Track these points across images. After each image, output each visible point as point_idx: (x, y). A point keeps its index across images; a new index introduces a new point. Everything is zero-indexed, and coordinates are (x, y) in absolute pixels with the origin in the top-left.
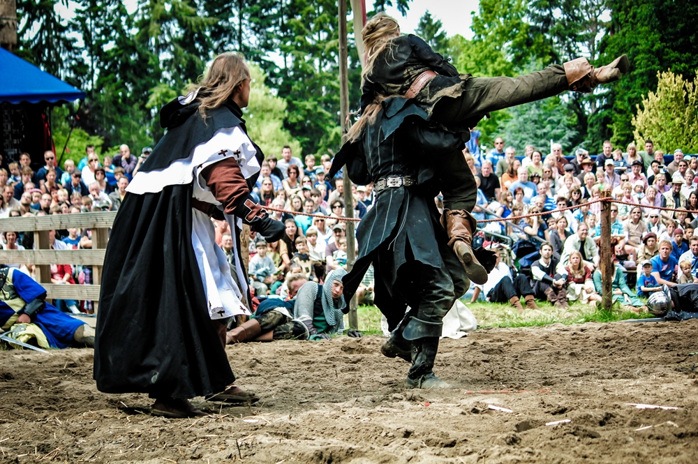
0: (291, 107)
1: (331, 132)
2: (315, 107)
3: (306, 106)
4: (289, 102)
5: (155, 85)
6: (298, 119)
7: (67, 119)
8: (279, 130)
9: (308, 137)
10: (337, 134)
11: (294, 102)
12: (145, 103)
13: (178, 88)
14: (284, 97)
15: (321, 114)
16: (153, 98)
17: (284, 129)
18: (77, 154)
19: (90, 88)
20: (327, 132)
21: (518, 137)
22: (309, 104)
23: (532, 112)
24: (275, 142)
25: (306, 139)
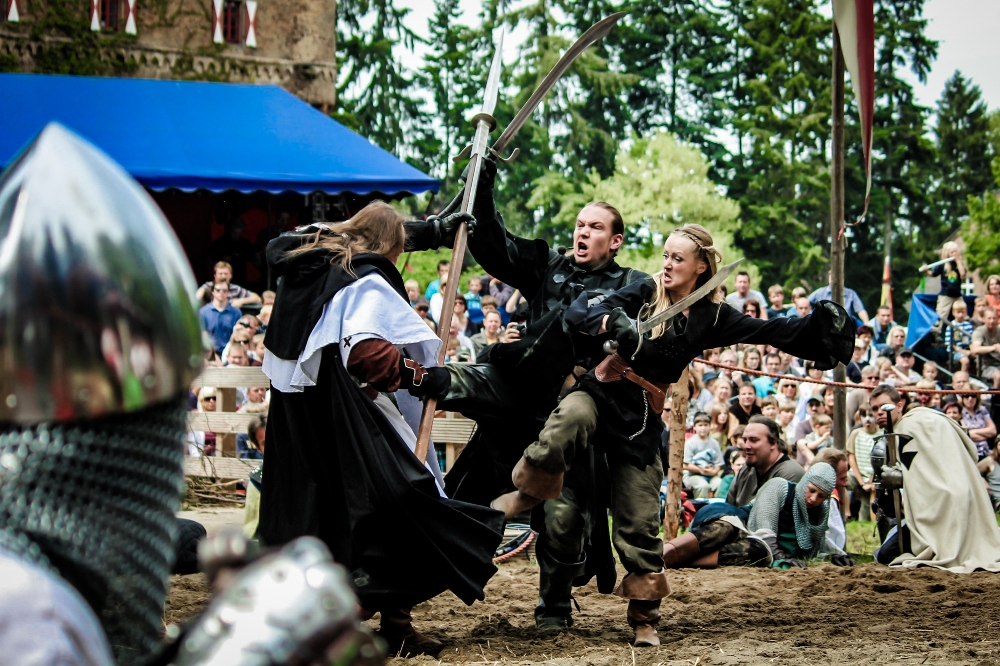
0: (746, 215)
1: (806, 254)
2: (783, 216)
3: (768, 213)
4: (744, 207)
5: (541, 174)
6: (756, 233)
8: (728, 249)
9: (770, 261)
10: (814, 258)
11: (752, 207)
12: (526, 200)
13: (575, 180)
14: (736, 199)
15: (791, 226)
16: (537, 194)
17: (734, 248)
18: (420, 274)
19: (442, 175)
20: (800, 254)
22: (773, 211)
25: (768, 264)
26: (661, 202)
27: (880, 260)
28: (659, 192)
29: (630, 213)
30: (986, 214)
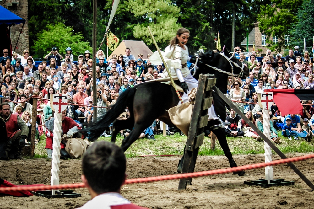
0: (183, 11)
1: (204, 25)
2: (196, 12)
3: (191, 11)
4: (182, 9)
6: (186, 18)
7: (60, 15)
8: (176, 24)
10: (207, 26)
11: (184, 9)
14: (179, 6)
15: (199, 15)
17: (178, 23)
18: (59, 36)
20: (202, 25)
21: (302, 32)
23: (310, 19)
24: (172, 30)
26: (151, 7)
27: (231, 27)
28: (151, 3)
29: (140, 11)
30: (267, 12)
